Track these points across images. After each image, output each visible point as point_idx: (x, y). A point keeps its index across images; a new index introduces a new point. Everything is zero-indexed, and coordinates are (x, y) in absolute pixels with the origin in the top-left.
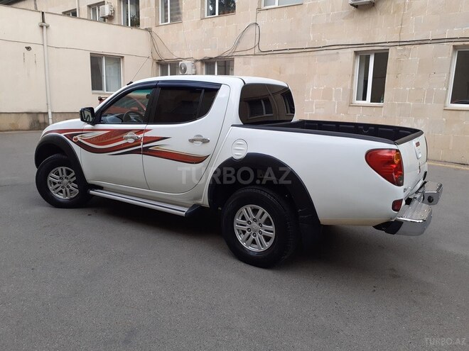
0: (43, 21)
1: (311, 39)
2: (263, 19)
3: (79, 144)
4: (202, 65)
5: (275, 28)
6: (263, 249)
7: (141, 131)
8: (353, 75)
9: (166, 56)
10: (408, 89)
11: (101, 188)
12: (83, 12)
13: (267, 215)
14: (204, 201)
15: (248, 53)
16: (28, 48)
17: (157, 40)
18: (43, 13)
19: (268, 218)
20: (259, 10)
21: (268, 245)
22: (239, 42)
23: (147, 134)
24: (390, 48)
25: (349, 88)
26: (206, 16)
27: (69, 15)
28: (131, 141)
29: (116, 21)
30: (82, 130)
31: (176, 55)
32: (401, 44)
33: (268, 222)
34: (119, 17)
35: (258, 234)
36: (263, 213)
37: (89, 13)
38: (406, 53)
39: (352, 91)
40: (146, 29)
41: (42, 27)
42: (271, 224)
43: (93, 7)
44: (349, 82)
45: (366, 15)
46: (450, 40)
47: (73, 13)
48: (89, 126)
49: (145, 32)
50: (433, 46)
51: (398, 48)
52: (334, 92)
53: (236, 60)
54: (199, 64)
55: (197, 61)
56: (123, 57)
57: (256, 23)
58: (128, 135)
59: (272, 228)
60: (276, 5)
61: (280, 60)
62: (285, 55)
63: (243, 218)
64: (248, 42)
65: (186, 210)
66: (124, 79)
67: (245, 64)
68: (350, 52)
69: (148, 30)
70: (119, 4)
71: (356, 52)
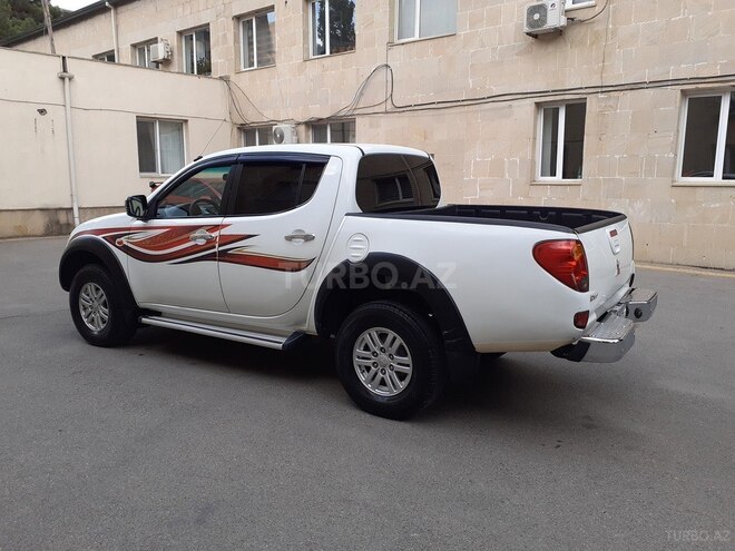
0: (65, 70)
1: (470, 86)
2: (398, 58)
3: (126, 249)
4: (307, 131)
5: (416, 72)
6: (396, 392)
7: (216, 227)
8: (535, 138)
9: (252, 117)
10: (617, 157)
11: (158, 314)
12: (125, 55)
13: (399, 341)
14: (310, 326)
15: (376, 109)
16: (42, 112)
17: (238, 94)
18: (64, 58)
19: (401, 346)
20: (391, 44)
21: (402, 385)
22: (361, 94)
23: (224, 232)
24: (588, 97)
25: (529, 157)
26: (311, 57)
27: (102, 60)
28: (201, 242)
29: (175, 67)
30: (129, 229)
31: (268, 116)
32: (604, 89)
33: (400, 351)
34: (180, 61)
35: (388, 371)
36: (394, 339)
37: (133, 56)
38: (611, 103)
39: (533, 162)
40: (221, 78)
41: (63, 78)
42: (406, 355)
43: (140, 48)
44: (529, 148)
45: (551, 49)
46: (676, 82)
47: (110, 57)
48: (139, 223)
49: (219, 82)
50: (651, 91)
51: (600, 96)
52: (506, 165)
53: (360, 122)
54: (302, 128)
55: (299, 124)
56: (186, 121)
57: (387, 66)
58: (198, 233)
59: (407, 360)
60: (417, 37)
61: (425, 118)
62: (432, 112)
63: (367, 348)
64: (377, 94)
65: (283, 340)
66: (188, 154)
67: (371, 126)
68: (529, 104)
69: (225, 79)
70: (179, 41)
71: (538, 104)
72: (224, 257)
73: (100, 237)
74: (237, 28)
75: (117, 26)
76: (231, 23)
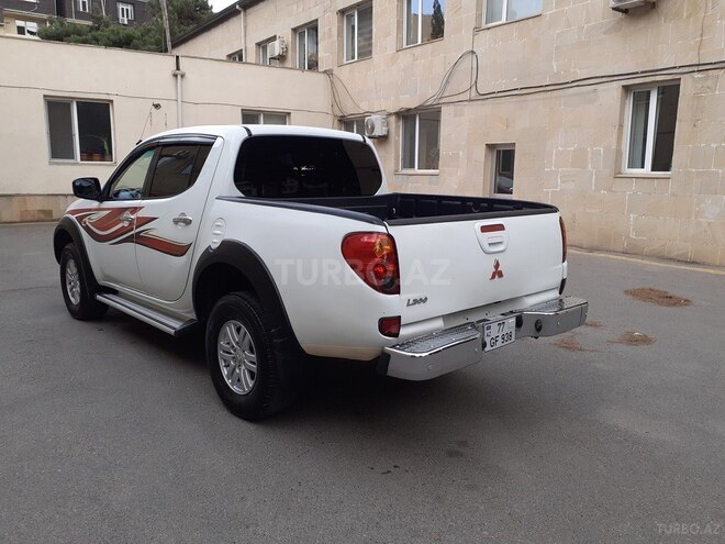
0: (178, 69)
1: (555, 70)
2: (483, 44)
3: (87, 229)
4: (397, 122)
5: (500, 57)
6: (247, 390)
8: (621, 126)
9: (350, 110)
10: (714, 146)
12: (251, 54)
13: (248, 335)
15: (461, 97)
16: (157, 106)
17: (339, 87)
18: (177, 57)
19: (250, 343)
20: (477, 29)
21: (251, 384)
22: (447, 82)
23: (140, 214)
24: (683, 77)
25: (614, 147)
26: (405, 46)
27: (234, 59)
28: (126, 224)
29: (289, 63)
30: (90, 210)
31: (364, 107)
32: (701, 68)
33: (250, 348)
34: (293, 58)
35: (243, 368)
36: (245, 333)
37: (257, 54)
38: (709, 83)
39: (619, 152)
40: (325, 72)
41: (176, 76)
43: (262, 45)
44: (615, 136)
45: (642, 24)
49: (323, 76)
51: (697, 75)
52: (589, 155)
53: (444, 110)
54: (393, 119)
55: (390, 114)
56: (289, 114)
57: (473, 52)
59: (254, 356)
60: (504, 21)
61: (508, 105)
62: (515, 99)
64: (462, 82)
67: (456, 115)
68: (615, 89)
69: (328, 73)
70: (294, 38)
71: (626, 89)
72: (139, 239)
73: (73, 217)
74: (341, 22)
75: (245, 27)
76: (335, 18)
